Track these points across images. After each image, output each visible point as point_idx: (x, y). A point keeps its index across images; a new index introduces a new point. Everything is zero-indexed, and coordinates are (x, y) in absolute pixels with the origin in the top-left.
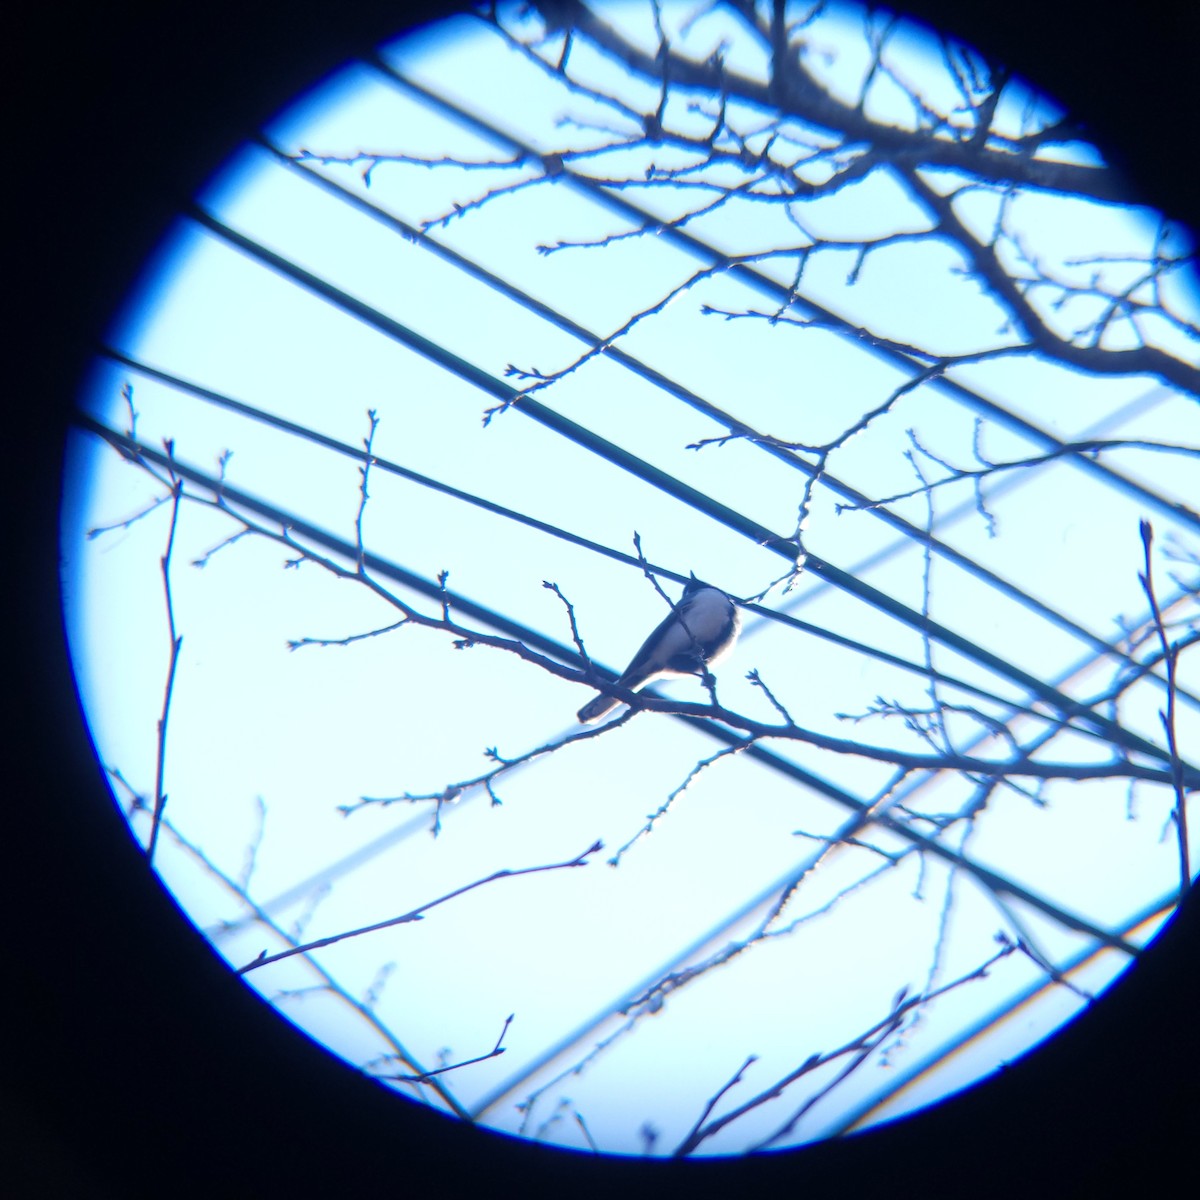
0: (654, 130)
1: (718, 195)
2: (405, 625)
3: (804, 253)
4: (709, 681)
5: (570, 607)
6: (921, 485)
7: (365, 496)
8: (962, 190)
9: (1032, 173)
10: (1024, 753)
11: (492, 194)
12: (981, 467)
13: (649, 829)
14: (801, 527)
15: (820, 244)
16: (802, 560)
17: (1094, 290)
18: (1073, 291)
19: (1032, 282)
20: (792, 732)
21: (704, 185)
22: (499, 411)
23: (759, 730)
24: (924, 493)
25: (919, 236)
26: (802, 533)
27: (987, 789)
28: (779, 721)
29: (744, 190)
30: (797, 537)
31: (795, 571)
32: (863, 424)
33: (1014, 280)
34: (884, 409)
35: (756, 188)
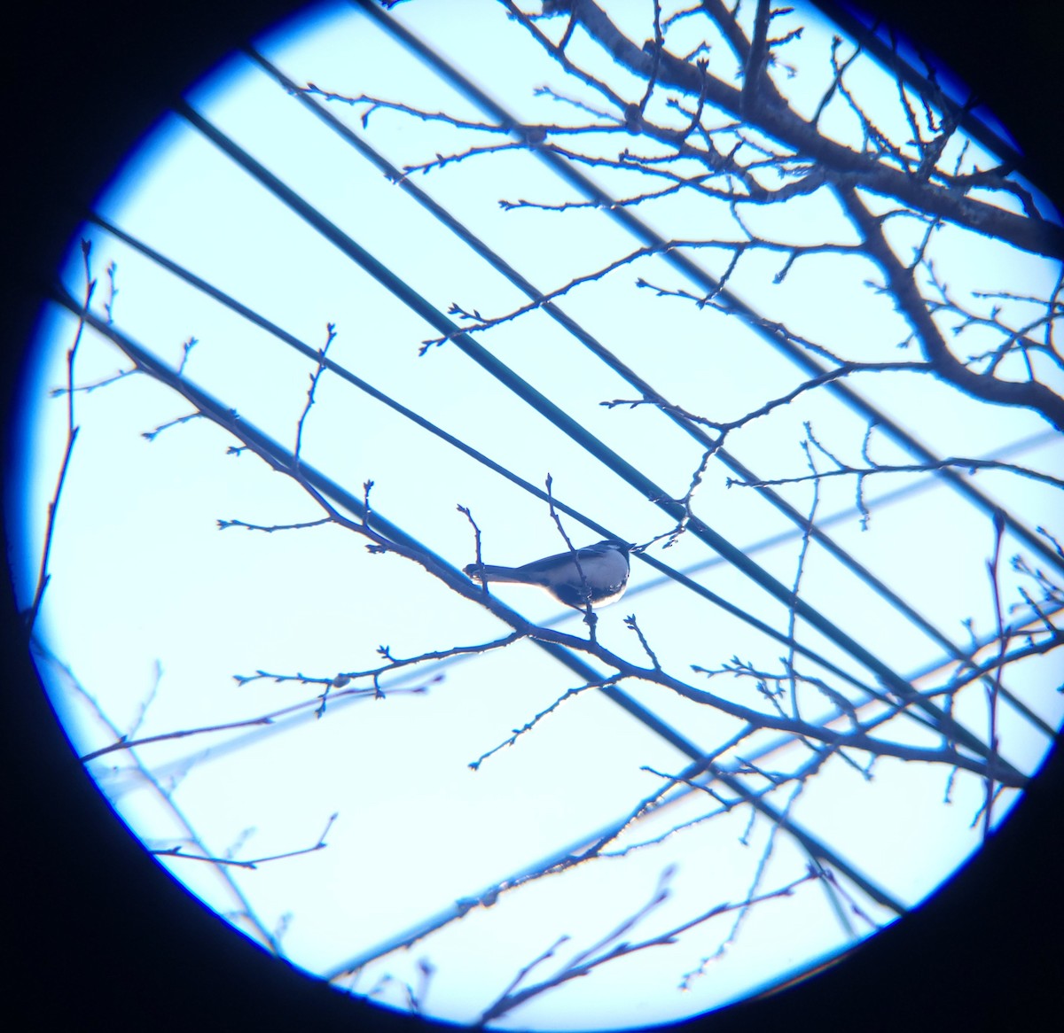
0: (634, 119)
1: (674, 183)
2: (327, 524)
3: (739, 248)
4: (591, 619)
5: (478, 532)
6: (811, 473)
7: (311, 401)
8: (893, 213)
9: (965, 211)
10: (863, 729)
11: (474, 151)
12: (867, 467)
13: (512, 741)
14: (692, 493)
15: (755, 242)
16: (685, 521)
17: (993, 322)
18: (973, 319)
19: (938, 306)
20: (657, 676)
21: (668, 175)
22: (436, 344)
23: (627, 670)
24: (814, 481)
25: (847, 249)
26: (692, 498)
27: (822, 756)
28: (648, 664)
29: (696, 182)
30: (686, 500)
31: (679, 530)
32: (765, 411)
33: (925, 301)
34: (787, 400)
35: (707, 183)
